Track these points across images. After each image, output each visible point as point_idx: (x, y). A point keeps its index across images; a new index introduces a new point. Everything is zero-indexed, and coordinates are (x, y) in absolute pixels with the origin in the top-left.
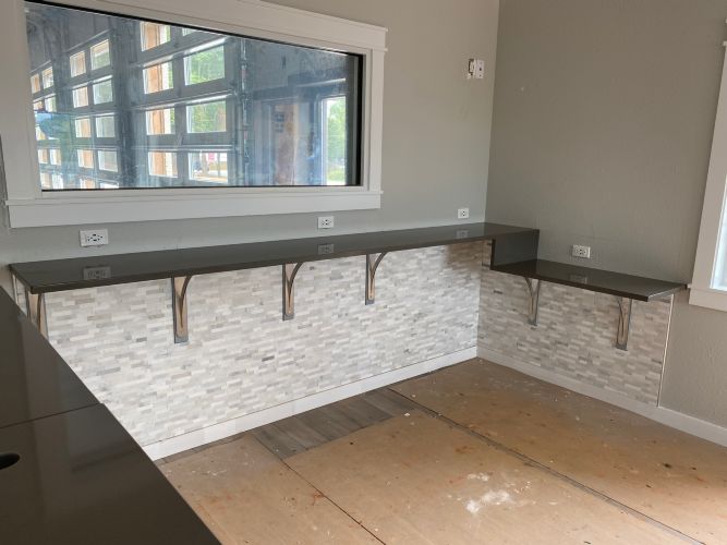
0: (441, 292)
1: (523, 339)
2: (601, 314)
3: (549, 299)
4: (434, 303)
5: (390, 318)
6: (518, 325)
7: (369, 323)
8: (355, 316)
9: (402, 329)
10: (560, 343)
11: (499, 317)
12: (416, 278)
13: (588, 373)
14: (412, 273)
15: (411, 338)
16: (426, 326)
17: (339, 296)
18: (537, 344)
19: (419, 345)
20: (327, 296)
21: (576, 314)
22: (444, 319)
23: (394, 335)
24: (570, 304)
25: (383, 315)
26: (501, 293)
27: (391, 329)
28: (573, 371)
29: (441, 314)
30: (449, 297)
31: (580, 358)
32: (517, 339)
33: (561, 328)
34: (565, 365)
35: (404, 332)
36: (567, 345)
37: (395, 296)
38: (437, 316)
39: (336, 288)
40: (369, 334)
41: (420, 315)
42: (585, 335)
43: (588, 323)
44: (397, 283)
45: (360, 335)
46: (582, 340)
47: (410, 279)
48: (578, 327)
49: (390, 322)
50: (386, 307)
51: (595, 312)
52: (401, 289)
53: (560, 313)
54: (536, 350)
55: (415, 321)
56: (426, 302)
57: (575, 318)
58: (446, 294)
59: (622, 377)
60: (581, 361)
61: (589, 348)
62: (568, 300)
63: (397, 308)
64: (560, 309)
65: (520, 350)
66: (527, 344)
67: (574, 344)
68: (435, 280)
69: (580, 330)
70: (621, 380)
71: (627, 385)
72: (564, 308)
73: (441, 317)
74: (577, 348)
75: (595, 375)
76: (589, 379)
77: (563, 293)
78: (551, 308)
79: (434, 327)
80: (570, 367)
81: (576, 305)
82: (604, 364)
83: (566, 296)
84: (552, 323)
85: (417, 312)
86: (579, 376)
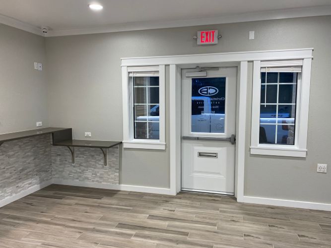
0: (32, 158)
1: (71, 172)
2: (98, 156)
3: (79, 154)
4: (29, 163)
5: (7, 173)
6: (68, 167)
11: (60, 165)
12: (19, 153)
13: (96, 179)
15: (19, 181)
16: (26, 174)
19: (24, 183)
21: (89, 158)
22: (35, 170)
24: (87, 154)
25: (4, 172)
26: (60, 155)
27: (9, 178)
32: (68, 172)
33: (85, 164)
35: (16, 178)
36: (87, 170)
37: (9, 163)
41: (23, 170)
42: (93, 165)
43: (93, 161)
44: (9, 157)
47: (16, 154)
48: (90, 163)
50: (4, 168)
52: (11, 160)
53: (83, 159)
54: (76, 175)
55: (20, 173)
56: (25, 163)
58: (35, 159)
59: (107, 177)
60: (93, 175)
61: (95, 170)
63: (11, 168)
65: (70, 176)
66: (73, 174)
68: (29, 154)
71: (109, 180)
72: (85, 157)
74: (91, 171)
76: (97, 181)
78: (80, 158)
79: (30, 174)
80: (89, 178)
82: (101, 174)
83: (84, 152)
84: (81, 163)
85: (21, 168)
86: (93, 181)
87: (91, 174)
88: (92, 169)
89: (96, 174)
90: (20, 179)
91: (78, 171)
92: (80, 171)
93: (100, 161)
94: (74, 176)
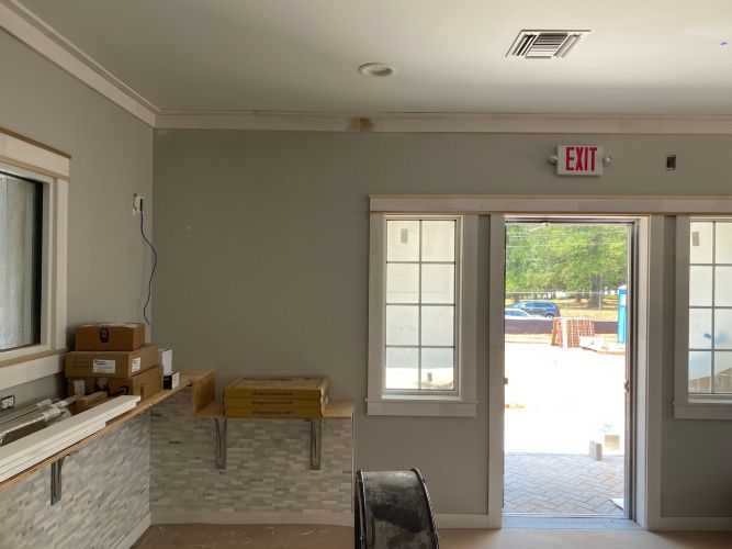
0: (120, 459)
1: (211, 487)
3: (237, 438)
4: (115, 475)
5: (76, 512)
6: (204, 474)
8: (39, 528)
10: (254, 480)
11: (177, 470)
13: (286, 503)
15: (96, 531)
16: (109, 509)
17: (23, 504)
18: (228, 488)
19: (103, 535)
20: (9, 510)
21: (269, 447)
22: (123, 493)
23: (80, 534)
24: (264, 438)
25: (70, 512)
26: (178, 443)
27: (77, 528)
28: (270, 505)
29: (122, 487)
30: (127, 463)
31: (276, 490)
32: (202, 489)
33: (254, 465)
34: (260, 502)
36: (261, 480)
37: (81, 482)
38: (117, 491)
41: (103, 497)
42: (279, 465)
46: (276, 471)
48: (272, 459)
49: (76, 519)
50: (72, 499)
54: (227, 495)
55: (99, 506)
57: (267, 451)
58: (124, 460)
59: (319, 496)
60: (278, 493)
61: (285, 478)
62: (259, 434)
63: (83, 496)
64: (250, 445)
65: (207, 501)
66: (216, 492)
67: (268, 477)
69: (273, 462)
70: (317, 499)
71: (324, 502)
72: (255, 444)
74: (272, 481)
75: (292, 502)
76: (288, 508)
78: (241, 446)
79: (115, 506)
80: (267, 502)
81: (268, 438)
82: (301, 488)
83: (256, 431)
84: (243, 462)
86: (277, 509)
87: (273, 490)
88: (277, 475)
89: (286, 490)
90: (97, 526)
91: (234, 482)
92: (240, 483)
93: (298, 452)
94: (219, 498)
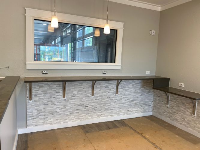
0: (140, 94)
1: (165, 111)
2: (188, 105)
3: (172, 99)
4: (138, 97)
5: (123, 100)
6: (164, 106)
7: (116, 101)
8: (112, 98)
9: (127, 104)
10: (175, 113)
11: (158, 104)
12: (132, 90)
14: (131, 88)
15: (130, 107)
16: (135, 104)
17: (108, 92)
18: (169, 112)
19: (132, 109)
20: (104, 92)
21: (180, 104)
22: (141, 103)
23: (124, 105)
24: (179, 101)
25: (121, 99)
26: (159, 96)
27: (124, 103)
28: (179, 122)
29: (140, 101)
30: (143, 96)
31: (181, 118)
32: (163, 110)
33: (176, 108)
34: (177, 120)
35: (128, 105)
36: (177, 114)
37: (125, 94)
38: (138, 101)
39: (107, 90)
40: (117, 104)
41: (133, 101)
42: (183, 111)
43: (183, 107)
44: (126, 90)
45: (114, 104)
46: (182, 112)
47: (130, 90)
48: (181, 108)
49: (123, 101)
50: (122, 97)
51: (186, 104)
52: (127, 92)
53: (176, 104)
54: (169, 114)
55: (131, 102)
56: (135, 97)
57: (180, 105)
58: (142, 95)
59: (194, 125)
60: (182, 119)
61: (184, 115)
62: (177, 99)
63: (126, 97)
64: (175, 102)
65: (164, 114)
66: (166, 112)
67: (179, 113)
68: (138, 91)
69: (181, 109)
70: (193, 126)
71: (195, 128)
72: (177, 102)
73: (140, 102)
74: (180, 115)
75: (186, 124)
76: (184, 125)
77: (176, 97)
78: (173, 102)
79: (138, 104)
80: (178, 120)
81: (180, 101)
82: (188, 120)
83: (177, 98)
84: (173, 106)
85: (132, 99)
86: (181, 124)
89: (184, 119)
90: (130, 106)
92: (172, 112)
93: (189, 109)
94: (167, 114)
